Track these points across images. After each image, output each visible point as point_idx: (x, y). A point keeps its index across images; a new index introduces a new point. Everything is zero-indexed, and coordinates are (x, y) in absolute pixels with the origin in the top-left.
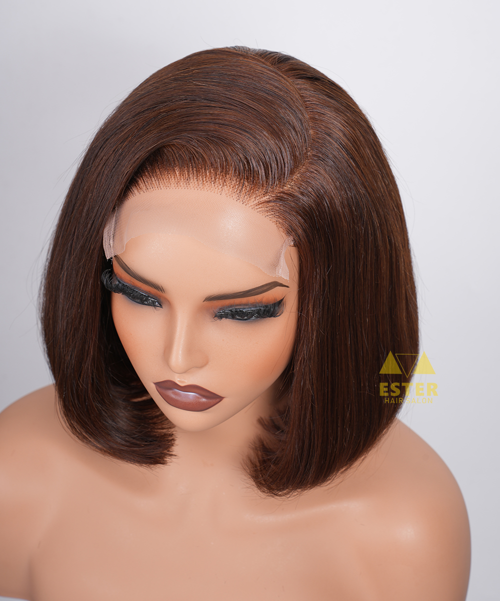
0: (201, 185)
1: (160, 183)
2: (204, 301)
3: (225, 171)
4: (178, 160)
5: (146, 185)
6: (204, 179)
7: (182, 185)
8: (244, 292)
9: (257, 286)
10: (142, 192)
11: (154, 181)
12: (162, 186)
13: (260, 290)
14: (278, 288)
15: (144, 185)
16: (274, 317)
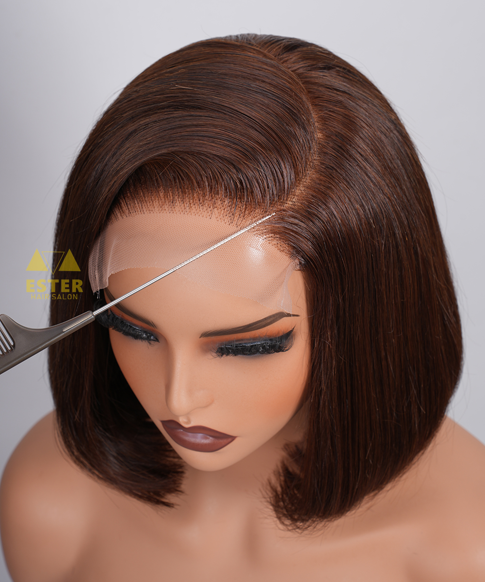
0: (188, 208)
1: (143, 207)
2: (200, 337)
3: (213, 191)
4: (161, 180)
5: (128, 209)
6: (192, 201)
7: (167, 209)
8: (244, 326)
9: (259, 320)
10: (125, 217)
11: (137, 204)
12: (145, 210)
13: (264, 323)
14: (285, 319)
15: (126, 207)
16: (283, 351)
